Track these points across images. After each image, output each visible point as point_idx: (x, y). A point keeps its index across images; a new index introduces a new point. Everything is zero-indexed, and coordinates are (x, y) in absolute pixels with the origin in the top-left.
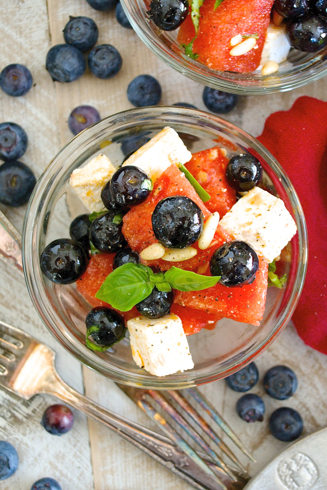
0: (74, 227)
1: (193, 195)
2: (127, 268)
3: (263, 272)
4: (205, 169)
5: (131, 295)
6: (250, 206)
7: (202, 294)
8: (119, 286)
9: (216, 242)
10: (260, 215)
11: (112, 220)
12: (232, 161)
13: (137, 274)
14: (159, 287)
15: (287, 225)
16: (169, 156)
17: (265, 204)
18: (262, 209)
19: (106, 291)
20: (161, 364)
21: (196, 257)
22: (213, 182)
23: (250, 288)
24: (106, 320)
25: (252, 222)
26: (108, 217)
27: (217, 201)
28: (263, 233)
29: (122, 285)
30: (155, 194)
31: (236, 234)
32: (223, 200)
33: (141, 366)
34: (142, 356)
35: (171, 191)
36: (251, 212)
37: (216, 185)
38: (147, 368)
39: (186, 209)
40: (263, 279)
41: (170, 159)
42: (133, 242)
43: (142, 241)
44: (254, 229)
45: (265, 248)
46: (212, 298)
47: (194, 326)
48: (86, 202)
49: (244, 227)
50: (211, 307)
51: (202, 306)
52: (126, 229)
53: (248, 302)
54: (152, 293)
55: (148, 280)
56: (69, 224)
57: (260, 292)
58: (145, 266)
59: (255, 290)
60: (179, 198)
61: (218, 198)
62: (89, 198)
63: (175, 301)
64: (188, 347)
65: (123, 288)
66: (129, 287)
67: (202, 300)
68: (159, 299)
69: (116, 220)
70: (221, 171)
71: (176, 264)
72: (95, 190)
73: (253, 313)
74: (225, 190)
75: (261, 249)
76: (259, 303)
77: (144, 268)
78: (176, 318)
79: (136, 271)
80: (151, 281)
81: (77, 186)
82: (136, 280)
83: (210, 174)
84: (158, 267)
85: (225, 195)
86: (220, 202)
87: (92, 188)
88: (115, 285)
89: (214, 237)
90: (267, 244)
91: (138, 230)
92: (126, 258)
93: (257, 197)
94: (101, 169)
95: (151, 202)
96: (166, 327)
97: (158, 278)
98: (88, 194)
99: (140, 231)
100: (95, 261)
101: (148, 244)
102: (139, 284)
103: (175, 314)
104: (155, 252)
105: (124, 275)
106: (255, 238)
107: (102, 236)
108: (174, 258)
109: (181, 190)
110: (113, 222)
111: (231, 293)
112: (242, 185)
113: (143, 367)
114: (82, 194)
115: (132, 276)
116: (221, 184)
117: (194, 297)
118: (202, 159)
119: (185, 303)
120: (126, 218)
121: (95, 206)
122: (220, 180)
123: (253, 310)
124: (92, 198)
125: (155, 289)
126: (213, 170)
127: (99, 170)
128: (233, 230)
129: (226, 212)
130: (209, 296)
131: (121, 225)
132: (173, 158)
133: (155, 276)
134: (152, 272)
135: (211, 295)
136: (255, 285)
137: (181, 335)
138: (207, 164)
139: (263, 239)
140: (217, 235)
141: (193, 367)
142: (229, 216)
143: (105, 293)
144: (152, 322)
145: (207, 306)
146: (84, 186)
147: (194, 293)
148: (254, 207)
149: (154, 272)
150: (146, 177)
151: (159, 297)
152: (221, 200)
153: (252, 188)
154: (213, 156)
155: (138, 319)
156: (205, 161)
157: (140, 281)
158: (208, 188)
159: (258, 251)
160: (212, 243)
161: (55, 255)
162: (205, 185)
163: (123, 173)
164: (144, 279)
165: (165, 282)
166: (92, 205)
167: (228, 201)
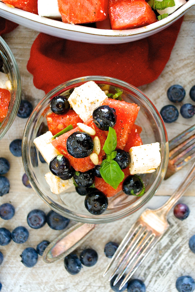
0: (81, 193)
1: (68, 135)
2: (102, 172)
3: (111, 103)
4: (56, 125)
5: (116, 172)
6: (77, 105)
7: (119, 136)
8: (111, 178)
9: (93, 126)
10: (81, 101)
11: (77, 176)
12: (53, 111)
13: (105, 168)
14: (113, 157)
15: (89, 86)
16: (47, 143)
17: (76, 97)
18: (79, 99)
19: (114, 183)
20: (154, 160)
21: (99, 137)
22: (63, 122)
23: (119, 111)
24: (129, 185)
25: (85, 106)
26: (76, 178)
27: (73, 121)
28: (91, 100)
29: (110, 176)
30: (66, 153)
31: (90, 114)
32: (73, 118)
33: (155, 170)
34: (150, 168)
35: (64, 145)
36: (80, 105)
37: (65, 121)
38: (156, 167)
39: (73, 141)
40: (114, 103)
41: (49, 143)
42: (89, 168)
43: (89, 162)
44: (88, 105)
45: (99, 100)
46: (122, 131)
47: (137, 140)
48: (68, 187)
49: (87, 110)
50: (127, 132)
51: (125, 136)
52: (82, 170)
53: (126, 113)
54: (116, 161)
55: (109, 163)
56: (79, 196)
57: (121, 106)
58: (102, 163)
59: (119, 108)
60: (67, 143)
61: (72, 120)
62: (66, 185)
63: (122, 149)
64: (147, 144)
65: (112, 176)
66: (112, 173)
67: (123, 136)
68: (120, 157)
69: (78, 174)
70: (58, 117)
71: (102, 147)
72: (62, 183)
73: (131, 111)
74: (68, 116)
75: (99, 102)
76: (126, 107)
77: (103, 163)
78: (131, 149)
79: (104, 168)
80: (109, 161)
81: (59, 191)
82: (108, 169)
83: (59, 123)
84: (103, 157)
85: (70, 117)
86: (74, 120)
87: (61, 184)
88: (110, 179)
89: (90, 126)
90: (97, 99)
91: (83, 164)
92: (97, 171)
93: (73, 101)
94: (51, 178)
95: (69, 156)
96: (135, 155)
97: (109, 157)
98: (64, 186)
99: (84, 163)
100: (98, 187)
101: (90, 160)
102: (111, 167)
103: (130, 149)
104: (94, 158)
105: (105, 174)
106: (93, 104)
107: (85, 182)
108: (99, 149)
109: (64, 140)
110: (78, 176)
111: (120, 121)
112: (66, 107)
113: (155, 169)
114: (63, 189)
115: (106, 170)
116: (65, 118)
117: (121, 140)
118: (52, 126)
119: (124, 144)
120: (77, 169)
121: (70, 183)
122: (63, 118)
123: (130, 111)
124: (66, 184)
125: (114, 159)
126: (58, 121)
127: (52, 179)
128: (88, 116)
129: (79, 117)
130: (121, 132)
131: (81, 173)
132: (49, 141)
133: (107, 159)
134: (105, 160)
135: (120, 130)
136: (117, 108)
137: (141, 148)
138: (54, 124)
139: (94, 100)
140: (89, 125)
141: (159, 143)
142: (81, 116)
143: (114, 184)
144: (132, 162)
145: (126, 134)
146: (59, 187)
147: (118, 139)
148: (77, 103)
149: (106, 159)
150: (56, 158)
151: (119, 158)
152: (73, 119)
153: (68, 102)
154: (50, 120)
155: (130, 169)
156: (53, 125)
157: (109, 166)
158: (66, 125)
159: (100, 104)
160: (93, 128)
161: (92, 207)
162: (65, 126)
163: (52, 169)
164: (108, 165)
165: (111, 154)
166: (70, 184)
167: (74, 115)
